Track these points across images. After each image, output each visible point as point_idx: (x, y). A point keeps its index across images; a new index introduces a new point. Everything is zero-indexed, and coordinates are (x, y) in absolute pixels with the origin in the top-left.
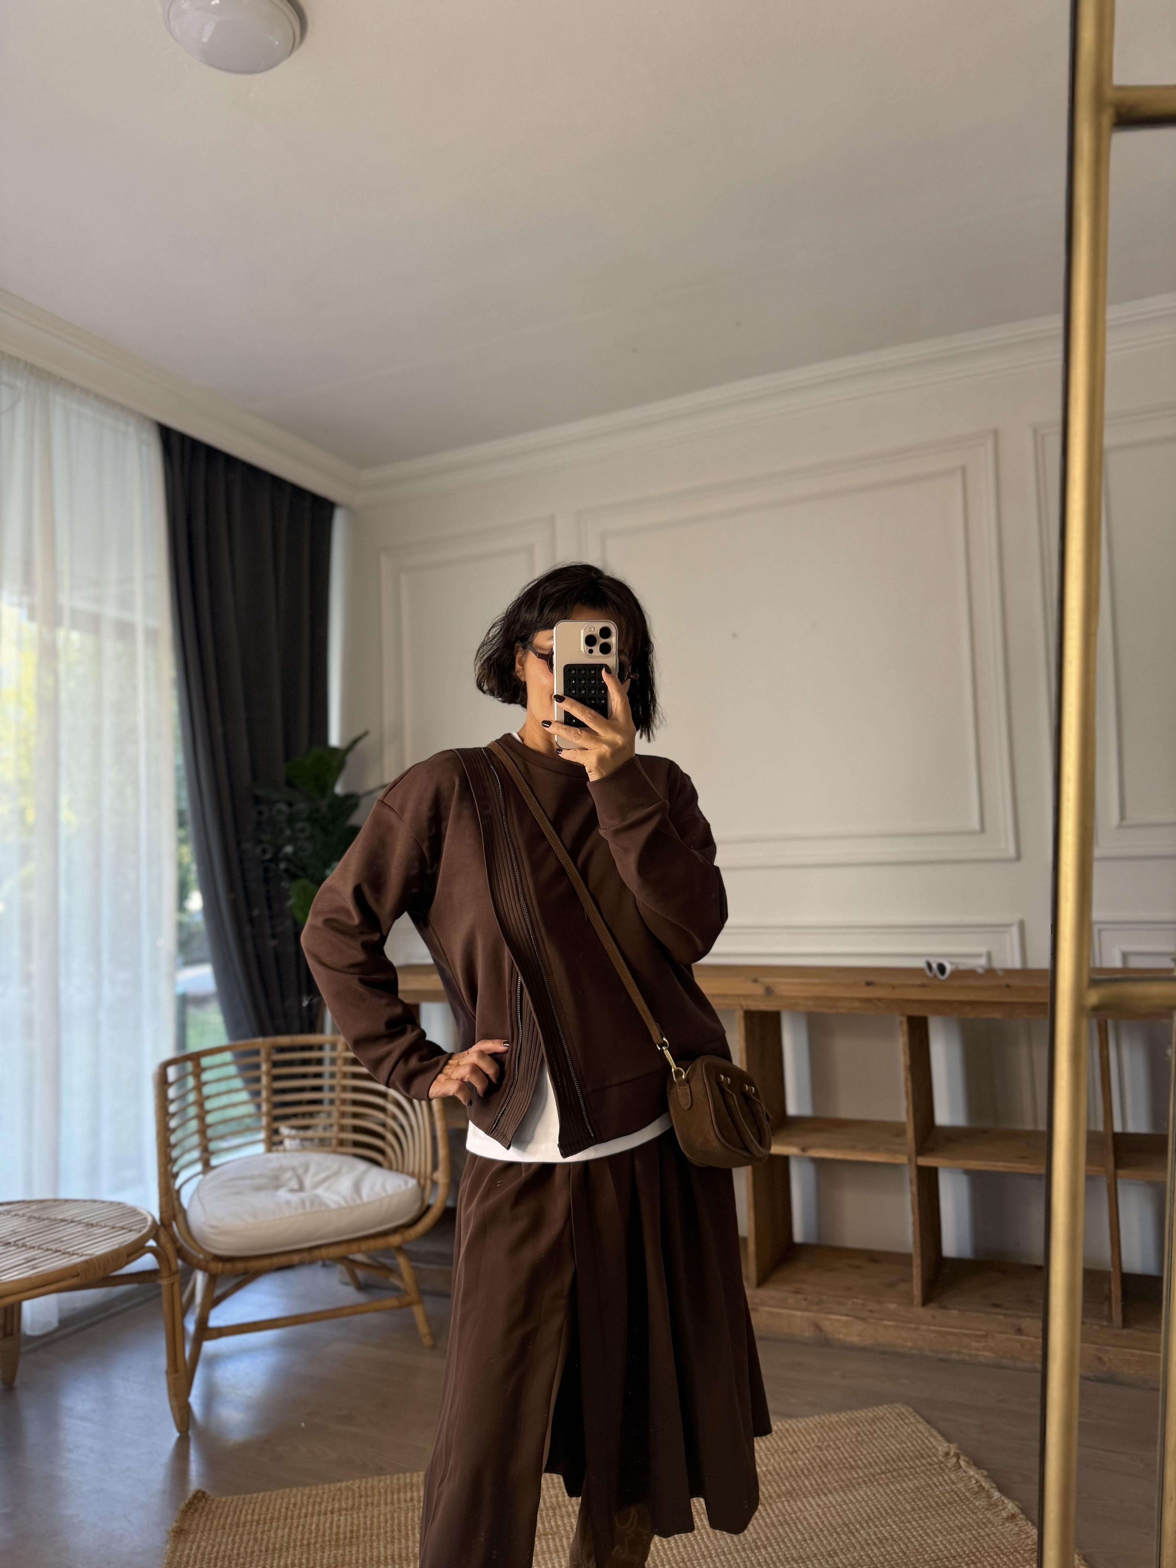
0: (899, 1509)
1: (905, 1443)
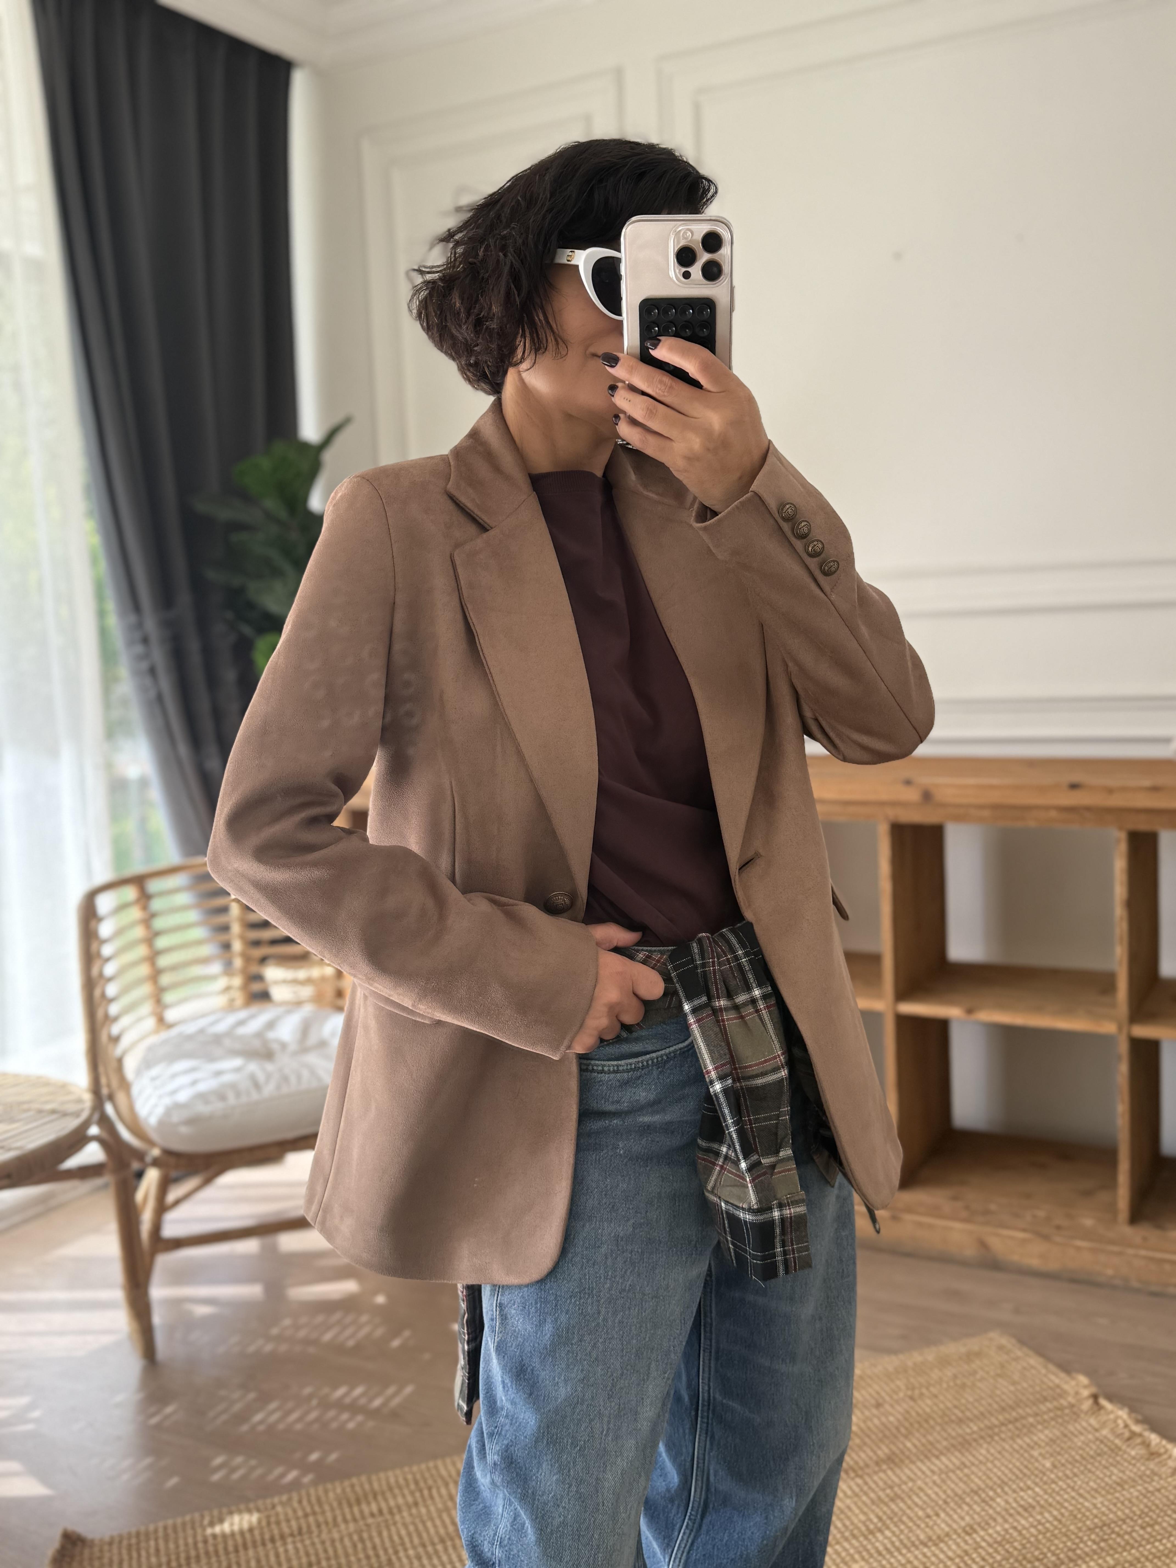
0: (1037, 1468)
1: (1019, 1384)
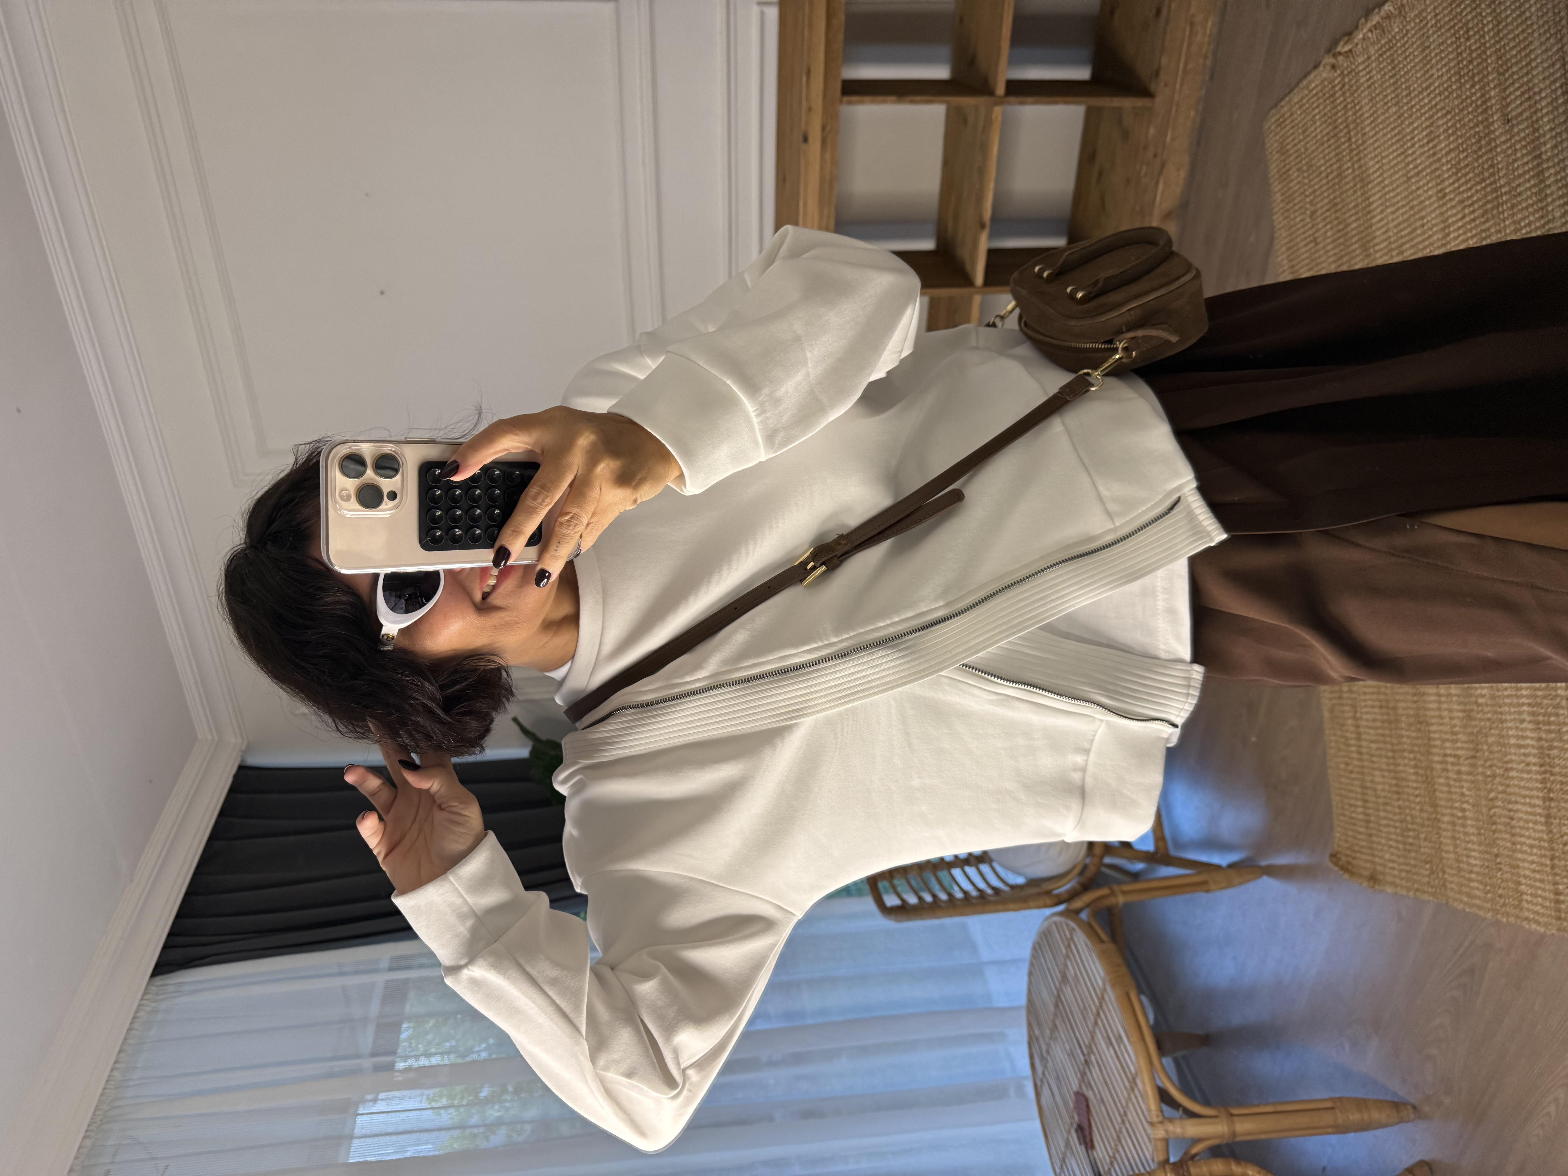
0: (1396, 121)
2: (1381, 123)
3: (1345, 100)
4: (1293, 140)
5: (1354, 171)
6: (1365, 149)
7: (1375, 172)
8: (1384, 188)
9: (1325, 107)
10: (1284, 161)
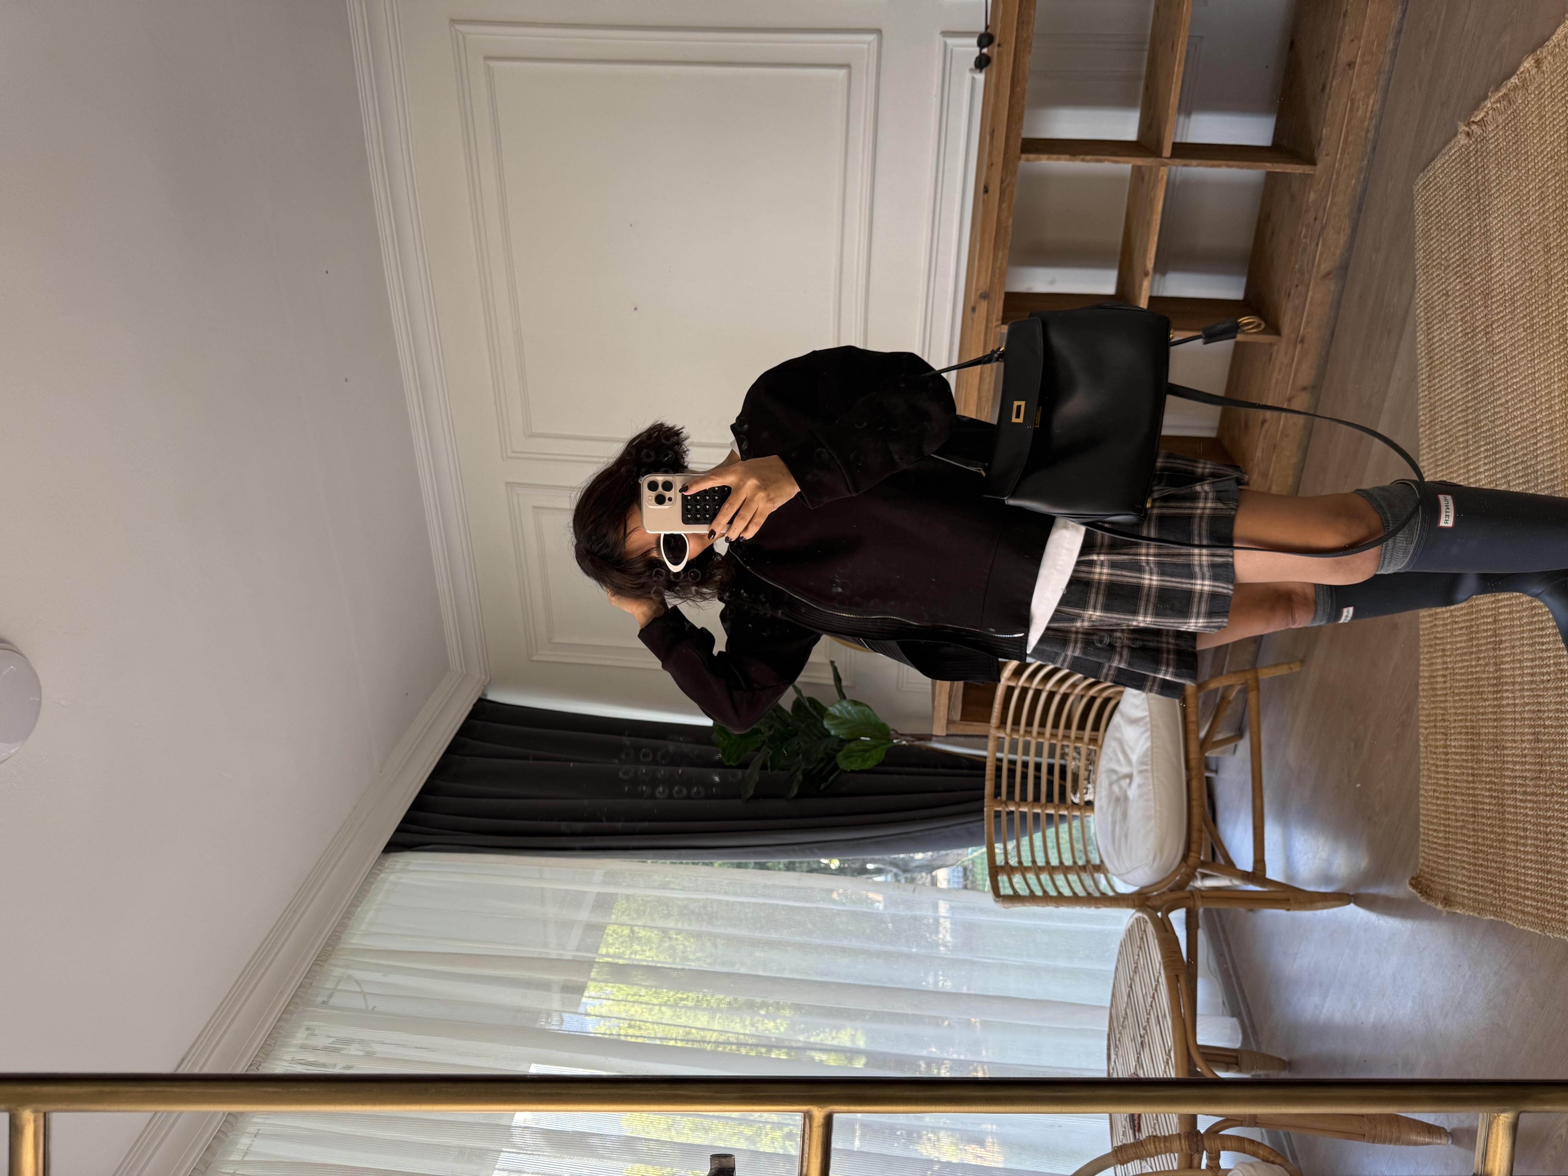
0: (1515, 182)
1: (1452, 180)
2: (1504, 185)
3: (1477, 165)
4: (1436, 201)
5: (1480, 230)
6: (1490, 209)
7: (1497, 230)
8: (1503, 245)
9: (1461, 172)
10: (1427, 221)
